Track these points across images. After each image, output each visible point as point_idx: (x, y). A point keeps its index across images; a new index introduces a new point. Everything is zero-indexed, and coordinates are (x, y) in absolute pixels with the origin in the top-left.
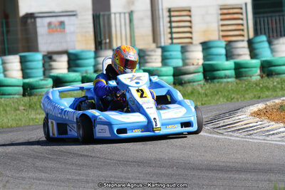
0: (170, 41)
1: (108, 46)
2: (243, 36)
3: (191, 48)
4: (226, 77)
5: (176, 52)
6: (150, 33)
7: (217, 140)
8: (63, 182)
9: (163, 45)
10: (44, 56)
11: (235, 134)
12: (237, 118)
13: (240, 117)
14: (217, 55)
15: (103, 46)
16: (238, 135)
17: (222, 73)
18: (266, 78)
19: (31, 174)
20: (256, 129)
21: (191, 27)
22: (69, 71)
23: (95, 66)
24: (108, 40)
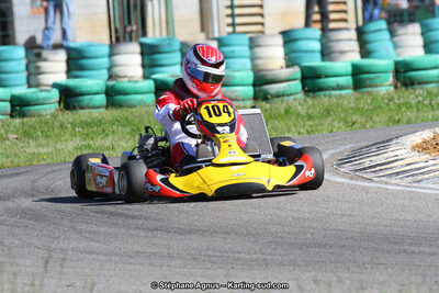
0: (230, 29)
1: (134, 36)
3: (263, 41)
4: (340, 88)
5: (241, 47)
6: (197, 16)
7: (367, 190)
8: (130, 257)
9: (216, 35)
10: (26, 52)
11: (393, 181)
12: (392, 154)
13: (396, 153)
14: (307, 52)
17: (332, 81)
18: (403, 89)
19: (74, 244)
20: (428, 172)
21: (261, 6)
22: (68, 77)
23: (109, 69)
24: (135, 27)
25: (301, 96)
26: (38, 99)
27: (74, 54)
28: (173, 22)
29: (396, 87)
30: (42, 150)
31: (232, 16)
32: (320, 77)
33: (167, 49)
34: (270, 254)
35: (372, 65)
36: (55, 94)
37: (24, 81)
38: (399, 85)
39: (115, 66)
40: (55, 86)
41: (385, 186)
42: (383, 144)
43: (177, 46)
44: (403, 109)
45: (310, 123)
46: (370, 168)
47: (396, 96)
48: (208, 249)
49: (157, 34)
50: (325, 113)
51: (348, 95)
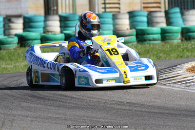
0: (103, 10)
1: (55, 12)
2: (160, 7)
3: (120, 16)
4: (154, 40)
5: (109, 19)
6: (87, 3)
7: (163, 90)
8: (46, 119)
9: (97, 13)
10: (4, 18)
11: (176, 85)
12: (176, 73)
14: (140, 22)
15: (52, 12)
16: (178, 86)
17: (151, 37)
18: (185, 41)
19: (19, 112)
20: (193, 82)
22: (24, 31)
23: (44, 28)
24: (55, 8)
25: (135, 43)
26: (8, 41)
27: (27, 20)
28: (76, 5)
29: (182, 40)
30: (9, 66)
31: (105, 3)
32: (144, 35)
33: (73, 19)
34: (114, 120)
35: (170, 29)
36: (16, 39)
37: (2, 32)
38: (184, 39)
39: (47, 26)
40: (16, 35)
41: (172, 88)
42: (173, 67)
43: (77, 18)
44: (185, 51)
46: (165, 79)
47: (182, 45)
48: (84, 116)
49: (68, 11)
50: (147, 52)
51: (159, 43)
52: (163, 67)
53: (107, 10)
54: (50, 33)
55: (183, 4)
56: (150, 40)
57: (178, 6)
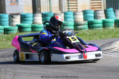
0: (68, 10)
1: (39, 12)
2: (101, 8)
3: (78, 13)
4: (99, 27)
5: (71, 15)
6: (58, 6)
7: (105, 56)
8: (37, 75)
9: (64, 11)
10: (9, 16)
11: (113, 54)
12: (113, 46)
13: (114, 46)
14: (90, 17)
15: (37, 12)
16: (115, 54)
17: (97, 25)
18: (117, 28)
19: (21, 71)
21: (77, 3)
22: (21, 23)
23: (33, 21)
24: (39, 9)
25: (88, 29)
26: (12, 29)
27: (22, 16)
28: (51, 7)
29: (115, 27)
31: (68, 6)
32: (93, 24)
34: (77, 74)
35: (108, 21)
36: (17, 28)
37: (8, 24)
38: (116, 26)
39: (35, 20)
40: (17, 25)
41: (111, 55)
42: (110, 43)
44: (117, 33)
45: (90, 37)
46: (106, 50)
47: (115, 30)
48: (59, 73)
49: (47, 11)
50: (94, 34)
51: (101, 29)
52: (105, 43)
53: (70, 10)
54: (37, 24)
55: (114, 6)
56: (96, 27)
57: (112, 7)
